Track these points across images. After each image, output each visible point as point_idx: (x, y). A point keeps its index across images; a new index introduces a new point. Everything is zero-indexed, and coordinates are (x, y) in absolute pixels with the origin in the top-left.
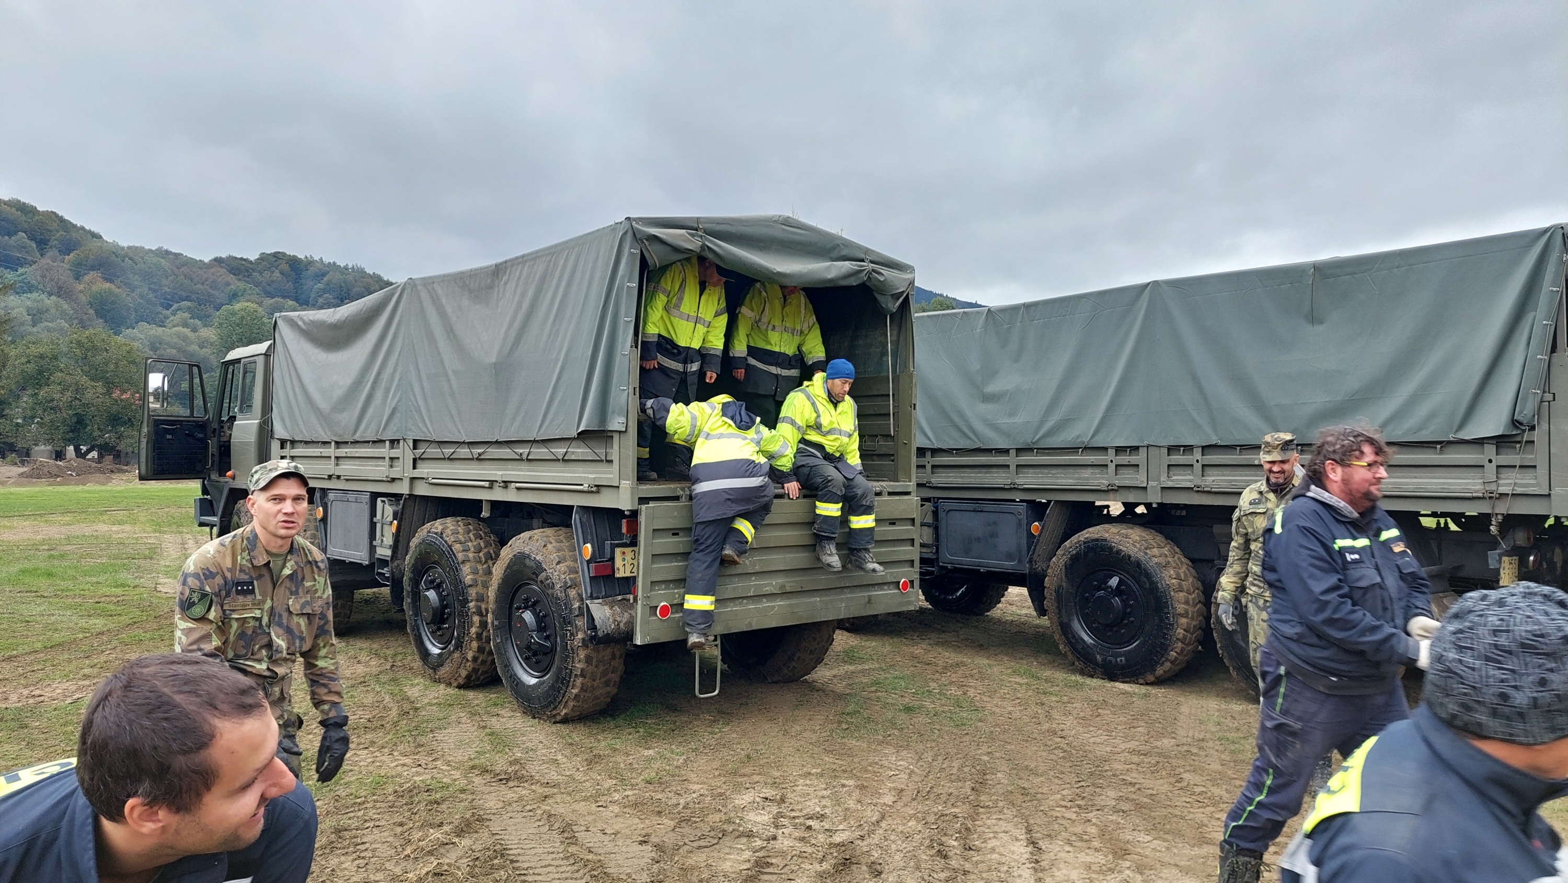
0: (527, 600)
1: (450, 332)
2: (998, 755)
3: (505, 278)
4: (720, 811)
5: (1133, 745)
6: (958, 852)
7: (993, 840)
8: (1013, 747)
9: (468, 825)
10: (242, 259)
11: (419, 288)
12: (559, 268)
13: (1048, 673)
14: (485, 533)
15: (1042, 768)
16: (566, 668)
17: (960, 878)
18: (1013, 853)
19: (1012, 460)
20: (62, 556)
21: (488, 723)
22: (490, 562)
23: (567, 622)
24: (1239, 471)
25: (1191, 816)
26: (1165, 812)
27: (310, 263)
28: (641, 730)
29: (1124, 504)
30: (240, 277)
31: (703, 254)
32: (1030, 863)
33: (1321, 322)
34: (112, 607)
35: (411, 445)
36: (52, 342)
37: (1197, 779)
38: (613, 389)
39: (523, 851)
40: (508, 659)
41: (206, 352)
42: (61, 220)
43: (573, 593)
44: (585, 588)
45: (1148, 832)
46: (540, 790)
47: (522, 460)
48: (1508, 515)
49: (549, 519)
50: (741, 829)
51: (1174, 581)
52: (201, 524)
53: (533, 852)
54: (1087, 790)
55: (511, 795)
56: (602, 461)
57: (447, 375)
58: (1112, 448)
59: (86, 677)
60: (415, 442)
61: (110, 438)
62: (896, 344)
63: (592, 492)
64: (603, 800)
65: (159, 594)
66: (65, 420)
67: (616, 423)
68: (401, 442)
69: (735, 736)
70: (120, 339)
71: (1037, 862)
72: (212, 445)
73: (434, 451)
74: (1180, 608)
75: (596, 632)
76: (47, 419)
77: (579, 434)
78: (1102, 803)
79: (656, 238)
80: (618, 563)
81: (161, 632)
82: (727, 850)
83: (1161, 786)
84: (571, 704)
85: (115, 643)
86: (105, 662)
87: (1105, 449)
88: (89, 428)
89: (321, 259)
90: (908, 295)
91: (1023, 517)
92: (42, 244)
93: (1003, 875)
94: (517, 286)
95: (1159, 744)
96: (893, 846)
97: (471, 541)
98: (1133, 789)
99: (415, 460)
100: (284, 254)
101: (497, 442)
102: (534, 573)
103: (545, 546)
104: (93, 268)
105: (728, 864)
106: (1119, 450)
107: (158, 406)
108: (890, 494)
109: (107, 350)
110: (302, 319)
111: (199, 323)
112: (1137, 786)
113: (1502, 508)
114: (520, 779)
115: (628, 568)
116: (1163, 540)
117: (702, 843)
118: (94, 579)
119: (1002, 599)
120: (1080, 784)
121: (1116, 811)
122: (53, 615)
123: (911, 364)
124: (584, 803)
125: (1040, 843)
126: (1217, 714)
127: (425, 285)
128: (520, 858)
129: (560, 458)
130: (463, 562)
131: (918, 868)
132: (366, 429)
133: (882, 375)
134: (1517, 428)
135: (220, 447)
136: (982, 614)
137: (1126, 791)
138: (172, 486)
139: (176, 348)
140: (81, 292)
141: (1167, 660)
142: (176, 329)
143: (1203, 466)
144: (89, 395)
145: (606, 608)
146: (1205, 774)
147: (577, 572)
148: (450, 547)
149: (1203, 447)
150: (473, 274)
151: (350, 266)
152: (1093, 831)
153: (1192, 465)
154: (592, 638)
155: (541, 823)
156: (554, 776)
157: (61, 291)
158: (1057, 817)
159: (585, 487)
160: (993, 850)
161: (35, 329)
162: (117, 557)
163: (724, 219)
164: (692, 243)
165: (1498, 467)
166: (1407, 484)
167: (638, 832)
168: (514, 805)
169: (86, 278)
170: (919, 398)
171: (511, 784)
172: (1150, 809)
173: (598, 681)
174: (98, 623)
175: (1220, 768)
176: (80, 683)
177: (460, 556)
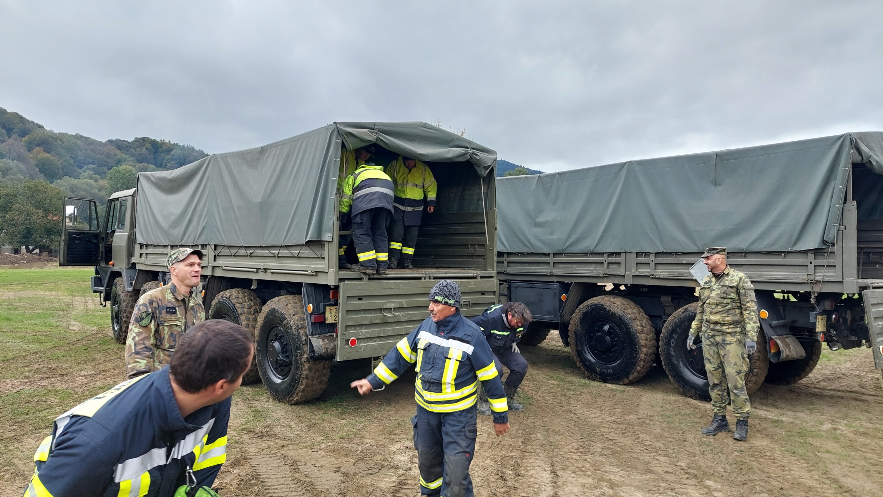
0: (276, 335)
1: (236, 184)
2: (538, 423)
3: (267, 154)
4: (381, 454)
5: (613, 418)
6: (512, 477)
7: (532, 471)
8: (547, 419)
9: (239, 461)
10: (124, 141)
11: (219, 159)
12: (297, 149)
13: (570, 378)
14: (254, 297)
15: (562, 431)
16: (298, 374)
17: (512, 491)
18: (542, 477)
19: (551, 259)
20: (15, 309)
21: (254, 405)
22: (257, 314)
23: (298, 348)
24: (675, 267)
25: (643, 458)
26: (628, 455)
27: (163, 143)
28: (340, 409)
29: (614, 284)
30: (123, 151)
31: (377, 143)
32: (551, 483)
33: (720, 185)
34: (43, 338)
35: (213, 248)
36: (14, 187)
37: (648, 437)
38: (325, 218)
39: (268, 476)
40: (265, 369)
41: (103, 193)
42: (21, 117)
43: (302, 332)
44: (308, 330)
45: (618, 466)
46: (280, 442)
47: (274, 257)
48: (820, 292)
49: (291, 290)
50: (392, 464)
51: (639, 327)
52: (95, 291)
53: (274, 477)
54: (586, 443)
55: (264, 445)
56: (319, 258)
57: (233, 209)
58: (606, 253)
59: (26, 377)
60: (216, 247)
61: (46, 241)
62: (486, 194)
63: (313, 275)
64: (315, 448)
65: (70, 331)
66: (20, 232)
67: (327, 237)
68: (208, 246)
69: (392, 412)
70: (53, 185)
71: (555, 482)
72: (102, 247)
73: (226, 251)
74: (643, 342)
75: (314, 354)
76: (10, 230)
77: (306, 243)
78: (594, 451)
79: (350, 134)
80: (328, 315)
81: (70, 352)
82: (383, 476)
83: (627, 441)
84: (300, 394)
85: (43, 358)
86: (37, 369)
87: (602, 254)
88: (34, 236)
89: (169, 142)
90: (493, 167)
91: (557, 291)
92: (9, 131)
93: (536, 490)
94: (273, 159)
95: (628, 418)
96: (476, 474)
97: (246, 302)
98: (611, 443)
99: (215, 256)
100: (148, 138)
101: (261, 247)
102: (280, 320)
103: (287, 305)
104: (38, 145)
105: (384, 483)
106: (610, 254)
107: (71, 224)
108: (482, 277)
109: (45, 192)
110: (153, 176)
111: (99, 177)
112: (614, 441)
113: (817, 289)
114: (270, 436)
115: (333, 318)
116: (634, 304)
117: (369, 472)
118: (33, 322)
119: (548, 337)
120: (583, 440)
121: (602, 455)
122: (8, 342)
123: (494, 205)
124: (304, 450)
125: (558, 472)
126: (661, 401)
127: (222, 158)
128: (266, 480)
129: (296, 256)
130: (241, 314)
131: (489, 486)
132: (188, 238)
133: (478, 211)
134: (826, 245)
135: (106, 248)
136: (536, 345)
137: (607, 444)
138: (81, 269)
139: (85, 191)
140: (31, 158)
141: (635, 371)
142: (85, 180)
143: (655, 264)
144: (35, 217)
145: (320, 340)
146: (652, 435)
147: (305, 320)
148: (234, 305)
149: (655, 254)
150: (249, 152)
151: (186, 146)
152: (588, 466)
153: (649, 263)
154: (312, 357)
155: (279, 461)
156: (289, 434)
157: (20, 158)
158: (568, 458)
159: (309, 272)
160: (532, 476)
161: (4, 180)
162: (47, 310)
163: (390, 124)
164: (371, 137)
165: (815, 266)
166: (766, 275)
167: (334, 466)
168: (265, 450)
169: (35, 150)
170: (499, 225)
171: (264, 439)
172: (620, 454)
173: (315, 381)
174: (34, 347)
175: (660, 431)
176: (22, 381)
177: (240, 311)
